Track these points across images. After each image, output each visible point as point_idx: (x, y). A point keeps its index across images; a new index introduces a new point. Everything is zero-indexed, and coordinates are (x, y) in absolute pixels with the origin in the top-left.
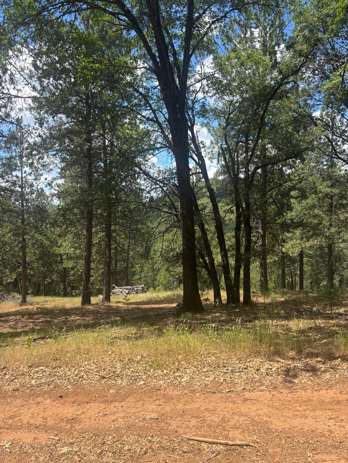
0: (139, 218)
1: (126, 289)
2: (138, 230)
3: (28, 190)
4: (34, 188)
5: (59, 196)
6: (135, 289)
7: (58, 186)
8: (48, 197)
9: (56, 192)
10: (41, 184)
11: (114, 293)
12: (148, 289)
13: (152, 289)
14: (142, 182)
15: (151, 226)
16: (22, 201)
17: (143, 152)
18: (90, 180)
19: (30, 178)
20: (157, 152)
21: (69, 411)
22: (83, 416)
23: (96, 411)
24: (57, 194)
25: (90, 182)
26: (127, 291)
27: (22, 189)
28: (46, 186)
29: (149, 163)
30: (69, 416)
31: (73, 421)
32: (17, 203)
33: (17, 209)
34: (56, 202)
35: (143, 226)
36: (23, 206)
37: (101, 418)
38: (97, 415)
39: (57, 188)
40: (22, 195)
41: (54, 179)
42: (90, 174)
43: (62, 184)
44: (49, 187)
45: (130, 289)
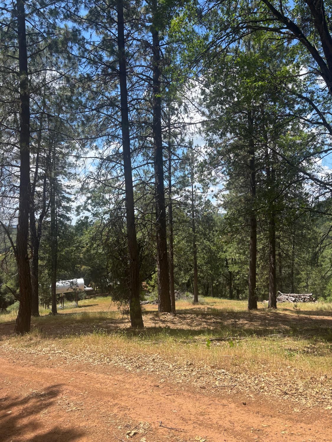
1: (292, 296)
3: (197, 202)
4: (202, 200)
5: (225, 206)
6: (302, 297)
7: (223, 196)
8: (215, 207)
9: (222, 203)
10: (208, 196)
11: (279, 300)
13: (322, 299)
15: (317, 230)
16: (193, 212)
18: (254, 189)
19: (199, 192)
21: (255, 421)
22: (269, 430)
23: (282, 428)
24: (223, 204)
25: (253, 191)
26: (293, 299)
27: (193, 202)
28: (213, 198)
30: (255, 426)
31: (259, 432)
32: (189, 214)
33: (189, 219)
34: (222, 211)
35: (309, 232)
36: (193, 216)
38: (283, 432)
39: (222, 199)
40: (193, 206)
41: (221, 191)
42: (254, 183)
43: (228, 195)
44: (215, 198)
45: (296, 297)
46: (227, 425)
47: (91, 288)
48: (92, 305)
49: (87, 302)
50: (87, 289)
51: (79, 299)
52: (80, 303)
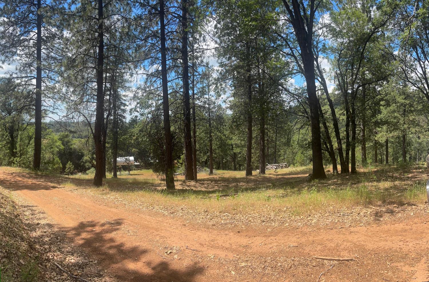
0: (283, 120)
1: (275, 166)
2: (281, 127)
3: (212, 106)
4: (216, 105)
5: (231, 108)
6: (281, 165)
7: (230, 102)
8: (224, 109)
9: (229, 106)
10: (219, 102)
11: (267, 168)
12: (289, 166)
13: (292, 165)
14: (284, 96)
15: (291, 124)
16: (209, 113)
17: (284, 76)
18: (250, 96)
19: (213, 99)
20: (293, 76)
21: (244, 241)
22: (252, 245)
23: (260, 242)
24: (230, 107)
25: (250, 98)
26: (275, 167)
27: (209, 106)
28: (223, 103)
29: (289, 83)
30: (244, 244)
31: (246, 247)
32: (206, 114)
33: (206, 118)
34: (229, 112)
35: (285, 125)
36: (210, 116)
37: (263, 246)
38: (260, 244)
39: (229, 103)
40: (209, 109)
41: (228, 98)
42: (250, 93)
43: (233, 100)
44: (224, 103)
45: (277, 166)
46: (228, 246)
47: (138, 163)
48: (139, 175)
49: (135, 172)
50: (136, 163)
51: (131, 170)
52: (131, 172)
